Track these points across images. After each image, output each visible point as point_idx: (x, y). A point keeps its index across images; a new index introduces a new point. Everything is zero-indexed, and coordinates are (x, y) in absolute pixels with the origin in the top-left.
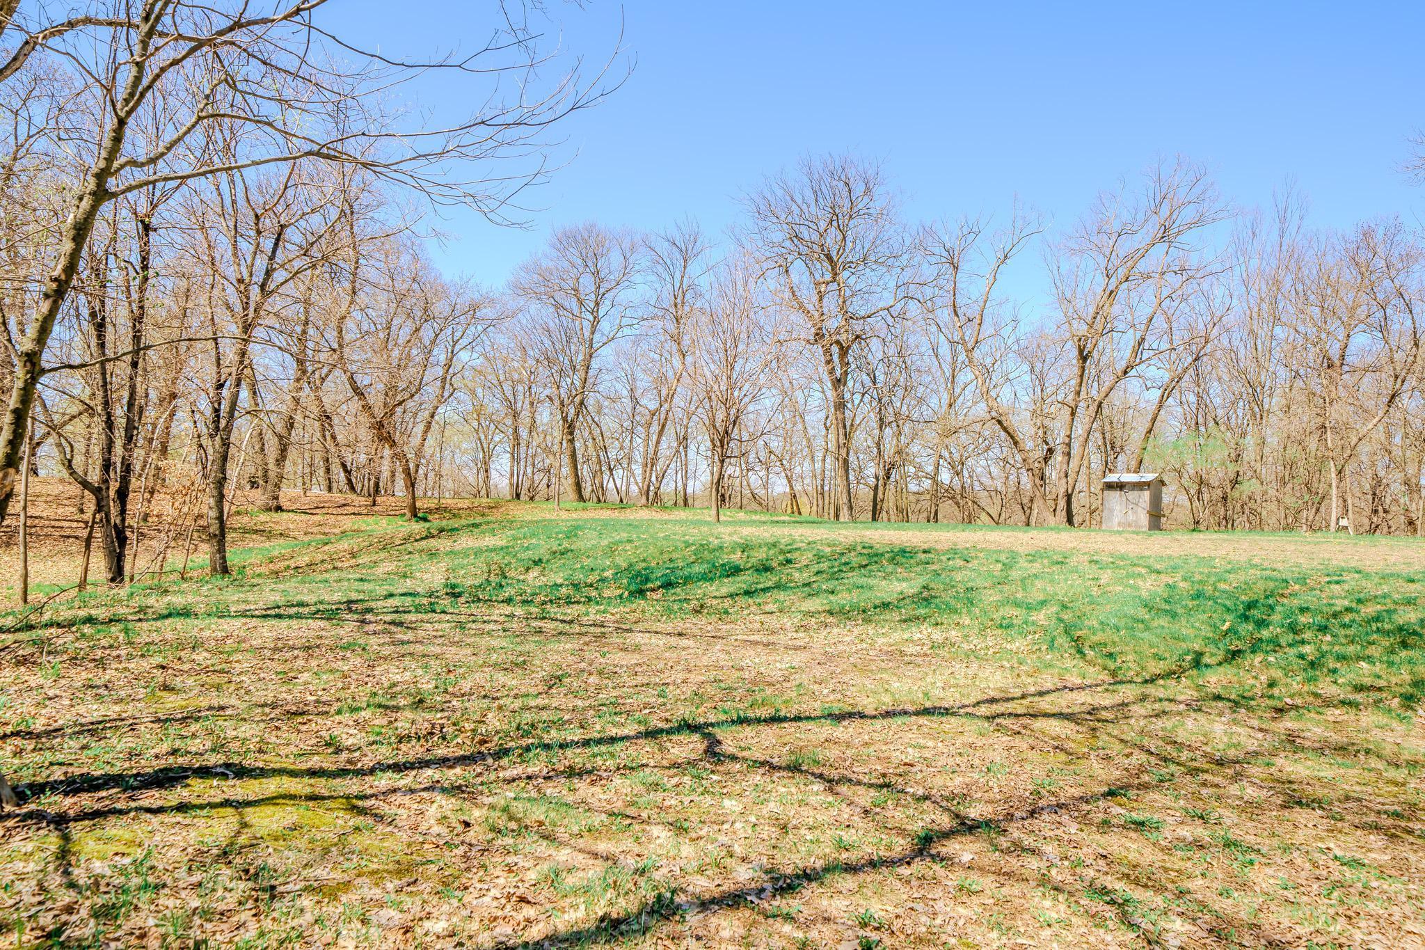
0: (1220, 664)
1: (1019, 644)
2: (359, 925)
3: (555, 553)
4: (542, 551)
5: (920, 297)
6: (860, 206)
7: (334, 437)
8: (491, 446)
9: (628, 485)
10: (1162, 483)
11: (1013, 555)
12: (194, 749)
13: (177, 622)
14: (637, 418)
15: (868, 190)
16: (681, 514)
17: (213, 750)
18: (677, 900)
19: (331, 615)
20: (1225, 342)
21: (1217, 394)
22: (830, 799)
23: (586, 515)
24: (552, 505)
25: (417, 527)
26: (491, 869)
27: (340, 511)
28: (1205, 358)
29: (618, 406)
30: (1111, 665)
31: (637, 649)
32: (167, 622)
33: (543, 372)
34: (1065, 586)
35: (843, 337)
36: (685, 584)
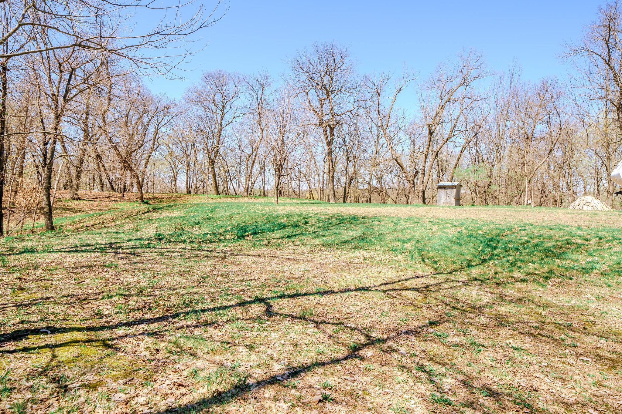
0: (477, 265)
1: (399, 257)
2: (105, 401)
3: (205, 219)
4: (199, 218)
5: (364, 106)
6: (339, 66)
7: (103, 166)
8: (177, 170)
9: (239, 187)
10: (461, 186)
11: (399, 219)
12: (32, 320)
13: (28, 256)
14: (243, 158)
15: (342, 59)
16: (262, 200)
17: (41, 320)
18: (248, 381)
19: (102, 250)
20: (487, 127)
21: (484, 149)
22: (316, 330)
23: (220, 200)
24: (205, 196)
25: (143, 207)
26: (167, 371)
27: (108, 199)
28: (479, 134)
29: (234, 152)
30: (435, 266)
31: (240, 263)
32: (23, 255)
33: (200, 137)
34: (419, 232)
35: (331, 124)
36: (262, 233)
